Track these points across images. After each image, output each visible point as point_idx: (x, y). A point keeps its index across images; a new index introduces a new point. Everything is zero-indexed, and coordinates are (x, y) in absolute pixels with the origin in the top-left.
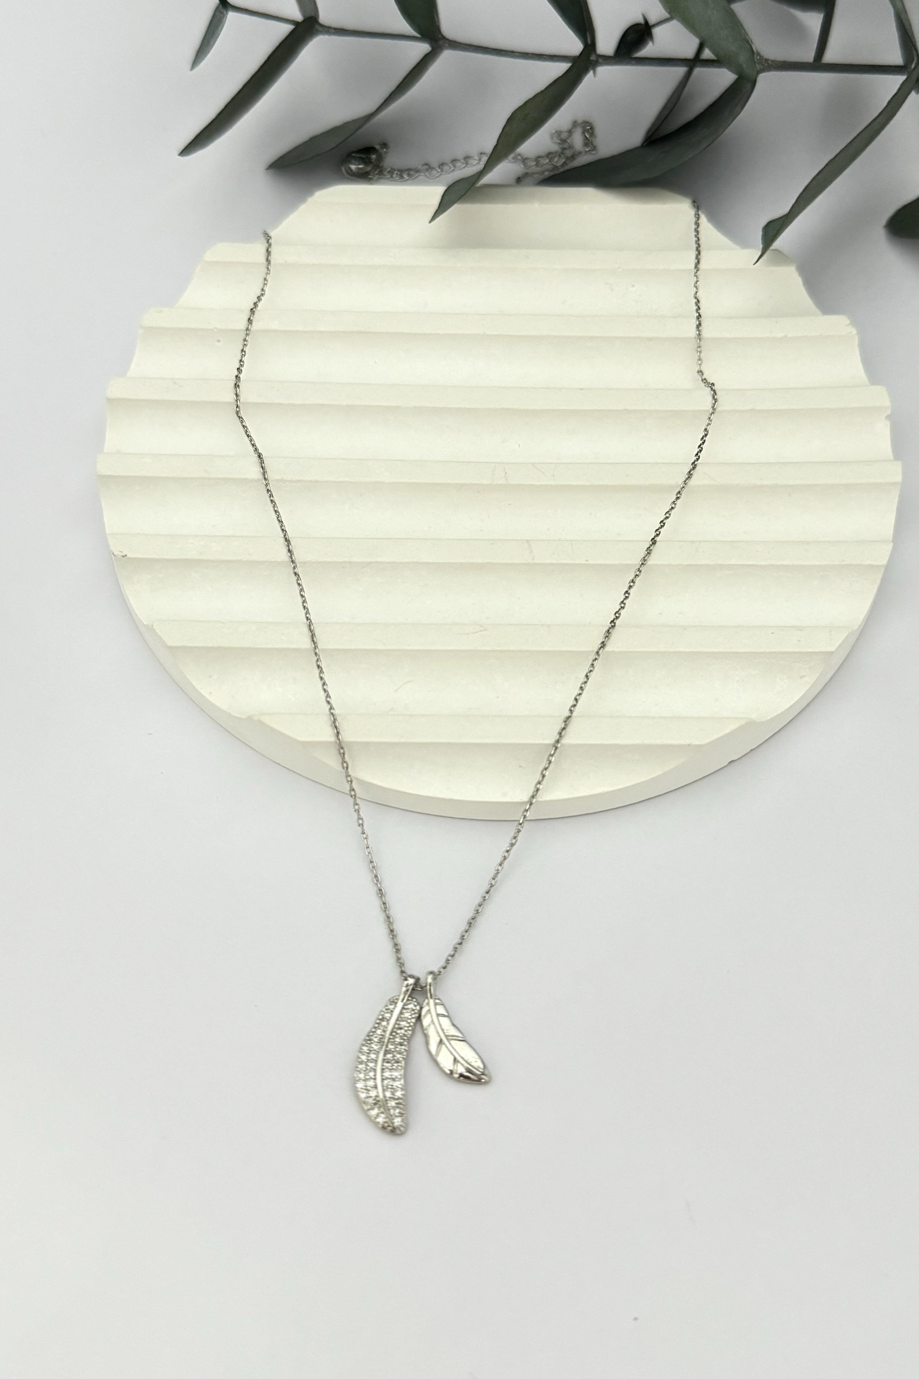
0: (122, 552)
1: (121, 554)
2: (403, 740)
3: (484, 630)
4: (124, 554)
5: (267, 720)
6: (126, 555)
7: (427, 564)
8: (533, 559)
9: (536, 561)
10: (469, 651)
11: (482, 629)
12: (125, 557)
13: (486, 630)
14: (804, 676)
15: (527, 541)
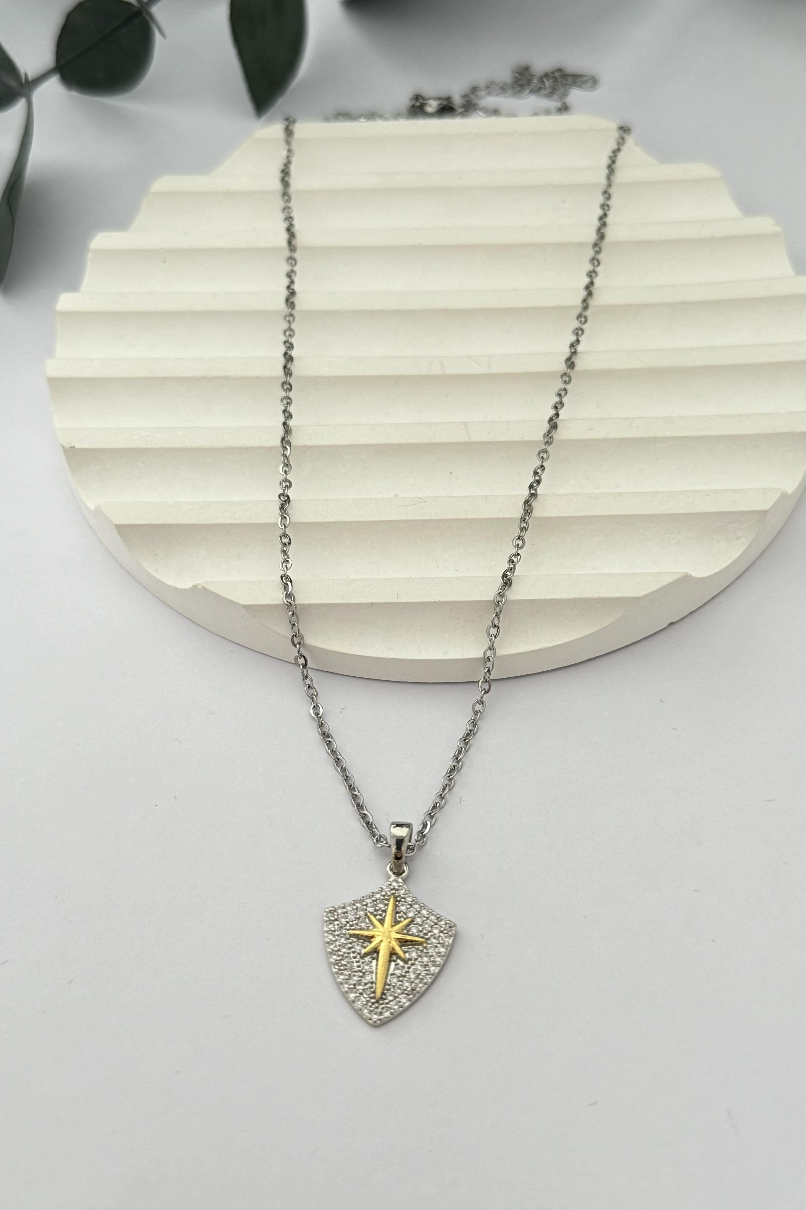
0: (70, 444)
1: (69, 446)
2: (344, 601)
3: (422, 502)
4: (72, 445)
5: (211, 588)
6: (74, 446)
7: (367, 446)
8: (470, 438)
9: (472, 440)
10: (407, 521)
11: (421, 501)
12: (73, 449)
13: (425, 502)
14: (740, 537)
15: (464, 423)
